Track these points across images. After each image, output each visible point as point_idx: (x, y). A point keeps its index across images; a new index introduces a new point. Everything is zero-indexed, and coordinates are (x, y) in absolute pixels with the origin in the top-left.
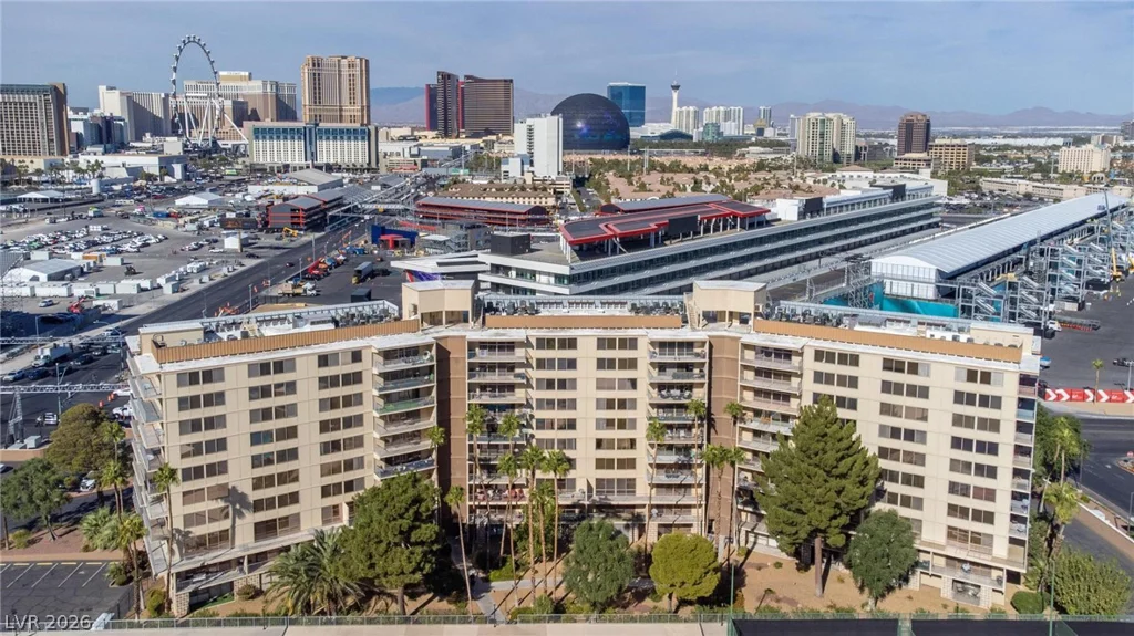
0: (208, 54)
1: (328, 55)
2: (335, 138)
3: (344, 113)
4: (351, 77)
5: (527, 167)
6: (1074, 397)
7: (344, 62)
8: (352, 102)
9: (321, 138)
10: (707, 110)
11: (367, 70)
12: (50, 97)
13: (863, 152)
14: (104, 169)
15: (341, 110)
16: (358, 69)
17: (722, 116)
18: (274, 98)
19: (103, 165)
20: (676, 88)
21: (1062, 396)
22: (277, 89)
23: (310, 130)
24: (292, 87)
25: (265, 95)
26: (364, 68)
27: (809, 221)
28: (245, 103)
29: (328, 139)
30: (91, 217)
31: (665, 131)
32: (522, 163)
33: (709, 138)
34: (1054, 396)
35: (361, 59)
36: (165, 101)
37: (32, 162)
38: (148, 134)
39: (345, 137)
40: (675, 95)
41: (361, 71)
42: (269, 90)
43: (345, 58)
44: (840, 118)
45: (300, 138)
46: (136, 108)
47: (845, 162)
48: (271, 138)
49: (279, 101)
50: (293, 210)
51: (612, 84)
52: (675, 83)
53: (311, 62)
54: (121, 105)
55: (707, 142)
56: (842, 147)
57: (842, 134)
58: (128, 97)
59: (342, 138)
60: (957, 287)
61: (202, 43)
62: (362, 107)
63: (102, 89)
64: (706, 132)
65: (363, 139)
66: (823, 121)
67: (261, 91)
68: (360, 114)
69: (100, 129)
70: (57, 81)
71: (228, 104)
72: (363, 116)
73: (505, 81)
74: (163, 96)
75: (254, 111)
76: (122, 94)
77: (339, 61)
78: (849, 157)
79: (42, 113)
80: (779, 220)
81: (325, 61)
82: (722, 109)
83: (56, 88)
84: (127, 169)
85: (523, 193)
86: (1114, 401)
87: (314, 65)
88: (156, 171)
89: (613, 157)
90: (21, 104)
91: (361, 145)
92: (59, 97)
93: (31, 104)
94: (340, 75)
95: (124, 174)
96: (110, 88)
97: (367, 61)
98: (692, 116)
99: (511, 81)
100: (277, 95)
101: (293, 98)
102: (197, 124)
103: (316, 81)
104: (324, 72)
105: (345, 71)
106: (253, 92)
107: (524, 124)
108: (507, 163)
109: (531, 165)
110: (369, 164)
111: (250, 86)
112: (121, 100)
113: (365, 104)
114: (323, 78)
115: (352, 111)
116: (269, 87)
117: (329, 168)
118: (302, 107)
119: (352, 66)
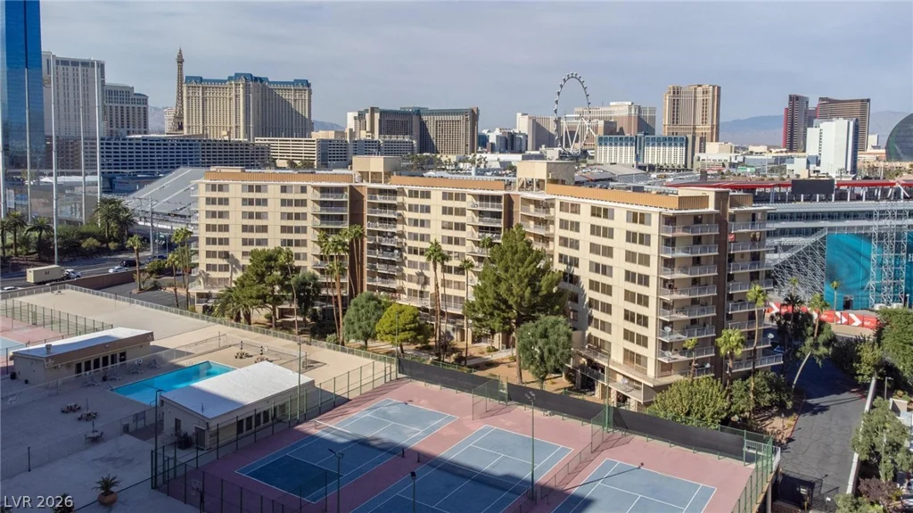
0: (582, 83)
1: (685, 85)
2: (659, 145)
3: (697, 131)
4: (705, 102)
5: (813, 167)
7: (700, 89)
8: (704, 122)
9: (648, 144)
11: (719, 96)
12: (469, 116)
14: (486, 162)
15: (694, 129)
16: (711, 94)
18: (636, 119)
19: (486, 159)
22: (640, 112)
23: (640, 138)
24: (653, 110)
25: (630, 116)
26: (716, 94)
28: (615, 123)
29: (653, 145)
32: (808, 163)
35: (714, 87)
36: (557, 121)
38: (543, 146)
41: (713, 96)
42: (633, 112)
43: (700, 86)
45: (632, 145)
46: (538, 128)
48: (611, 144)
49: (641, 121)
53: (672, 91)
54: (529, 126)
58: (534, 121)
59: (665, 145)
61: (578, 76)
62: (712, 126)
63: (519, 115)
65: (682, 146)
67: (626, 114)
68: (710, 131)
69: (506, 140)
70: (473, 106)
71: (601, 123)
72: (712, 134)
73: (862, 101)
75: (621, 129)
76: (530, 118)
77: (695, 89)
79: (463, 127)
81: (683, 90)
83: (473, 111)
87: (674, 93)
91: (680, 150)
93: (458, 121)
94: (695, 101)
96: (525, 115)
97: (719, 88)
99: (868, 100)
100: (639, 117)
101: (653, 119)
103: (675, 105)
104: (682, 98)
105: (700, 97)
106: (621, 114)
107: (818, 129)
108: (793, 163)
109: (818, 164)
110: (686, 166)
111: (620, 110)
112: (529, 122)
113: (715, 123)
114: (681, 102)
115: (704, 129)
116: (633, 110)
117: (652, 168)
118: (662, 127)
119: (706, 92)
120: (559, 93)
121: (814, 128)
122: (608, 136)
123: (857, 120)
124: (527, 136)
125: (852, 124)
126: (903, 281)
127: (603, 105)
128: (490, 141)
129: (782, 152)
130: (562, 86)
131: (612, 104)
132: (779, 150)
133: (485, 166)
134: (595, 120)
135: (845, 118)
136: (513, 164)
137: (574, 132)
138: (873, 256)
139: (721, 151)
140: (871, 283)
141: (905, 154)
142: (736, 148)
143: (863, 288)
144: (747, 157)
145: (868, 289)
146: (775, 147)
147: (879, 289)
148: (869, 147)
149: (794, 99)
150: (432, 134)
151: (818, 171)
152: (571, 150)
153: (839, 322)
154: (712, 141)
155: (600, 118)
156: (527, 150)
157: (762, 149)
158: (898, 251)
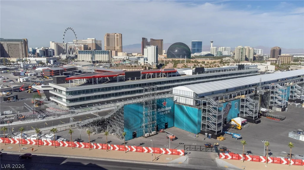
0: (74, 32)
1: (111, 33)
2: (100, 54)
3: (115, 49)
5: (146, 61)
6: (234, 157)
7: (116, 35)
8: (118, 46)
9: (96, 54)
10: (220, 48)
12: (23, 42)
13: (256, 58)
14: (30, 61)
15: (115, 48)
17: (224, 50)
18: (95, 44)
19: (30, 60)
20: (212, 42)
21: (228, 157)
22: (96, 42)
23: (93, 51)
24: (101, 41)
25: (92, 43)
26: (121, 36)
27: (198, 75)
28: (88, 46)
29: (98, 54)
30: (2, 73)
31: (206, 54)
32: (144, 60)
33: (218, 56)
34: (224, 157)
35: (120, 34)
37: (11, 59)
38: (61, 54)
39: (102, 53)
40: (212, 44)
41: (120, 37)
42: (94, 42)
43: (116, 33)
44: (248, 48)
45: (90, 54)
46: (59, 47)
47: (250, 61)
48: (83, 54)
49: (96, 45)
50: (50, 71)
51: (193, 41)
52: (212, 41)
55: (218, 57)
56: (249, 57)
57: (249, 52)
58: (57, 44)
59: (102, 54)
60: (201, 100)
61: (73, 30)
62: (120, 47)
63: (51, 42)
64: (217, 54)
65: (107, 54)
66: (242, 49)
67: (91, 42)
68: (119, 49)
69: (44, 52)
70: (25, 38)
71: (82, 46)
73: (161, 40)
74: (66, 44)
75: (90, 48)
76: (55, 43)
77: (114, 34)
78: (251, 59)
79: (21, 47)
80: (185, 75)
81: (110, 35)
82: (224, 47)
83: (24, 40)
84: (36, 61)
85: (135, 68)
86: (255, 161)
87: (107, 36)
88: (45, 62)
89: (178, 59)
90: (16, 44)
91: (107, 56)
92: (25, 43)
93: (18, 44)
94: (114, 38)
95: (35, 62)
96: (53, 42)
97: (121, 34)
98: (215, 49)
99: (162, 40)
100: (96, 44)
101: (101, 44)
102: (75, 51)
103: (108, 40)
104: (110, 37)
105: (116, 38)
106: (89, 43)
107: (147, 49)
108: (140, 60)
109: (147, 60)
110: (109, 61)
111: (89, 41)
112: (55, 45)
113: (121, 46)
114: (110, 39)
115: (117, 48)
116: (94, 41)
117: (97, 62)
118: (104, 47)
119: (117, 36)
120: (64, 35)
121: (146, 49)
122: (86, 51)
123: (157, 46)
124: (53, 50)
125: (155, 47)
126: (156, 121)
127: (84, 39)
128: (37, 52)
129: (141, 55)
130: (65, 32)
131: (88, 39)
132: (140, 55)
133: (30, 63)
134: (80, 45)
135: (154, 46)
136: (43, 62)
137: (72, 49)
138: (144, 113)
139: (123, 55)
140: (144, 125)
141: (177, 56)
142: (127, 54)
143: (140, 127)
144: (130, 57)
145: (143, 127)
146: (139, 54)
147: (146, 127)
148: (163, 53)
149: (143, 39)
150: (6, 49)
151: (147, 63)
152: (71, 55)
153: (127, 150)
154: (120, 52)
155: (82, 44)
156: (54, 55)
157: (136, 54)
158: (153, 109)
